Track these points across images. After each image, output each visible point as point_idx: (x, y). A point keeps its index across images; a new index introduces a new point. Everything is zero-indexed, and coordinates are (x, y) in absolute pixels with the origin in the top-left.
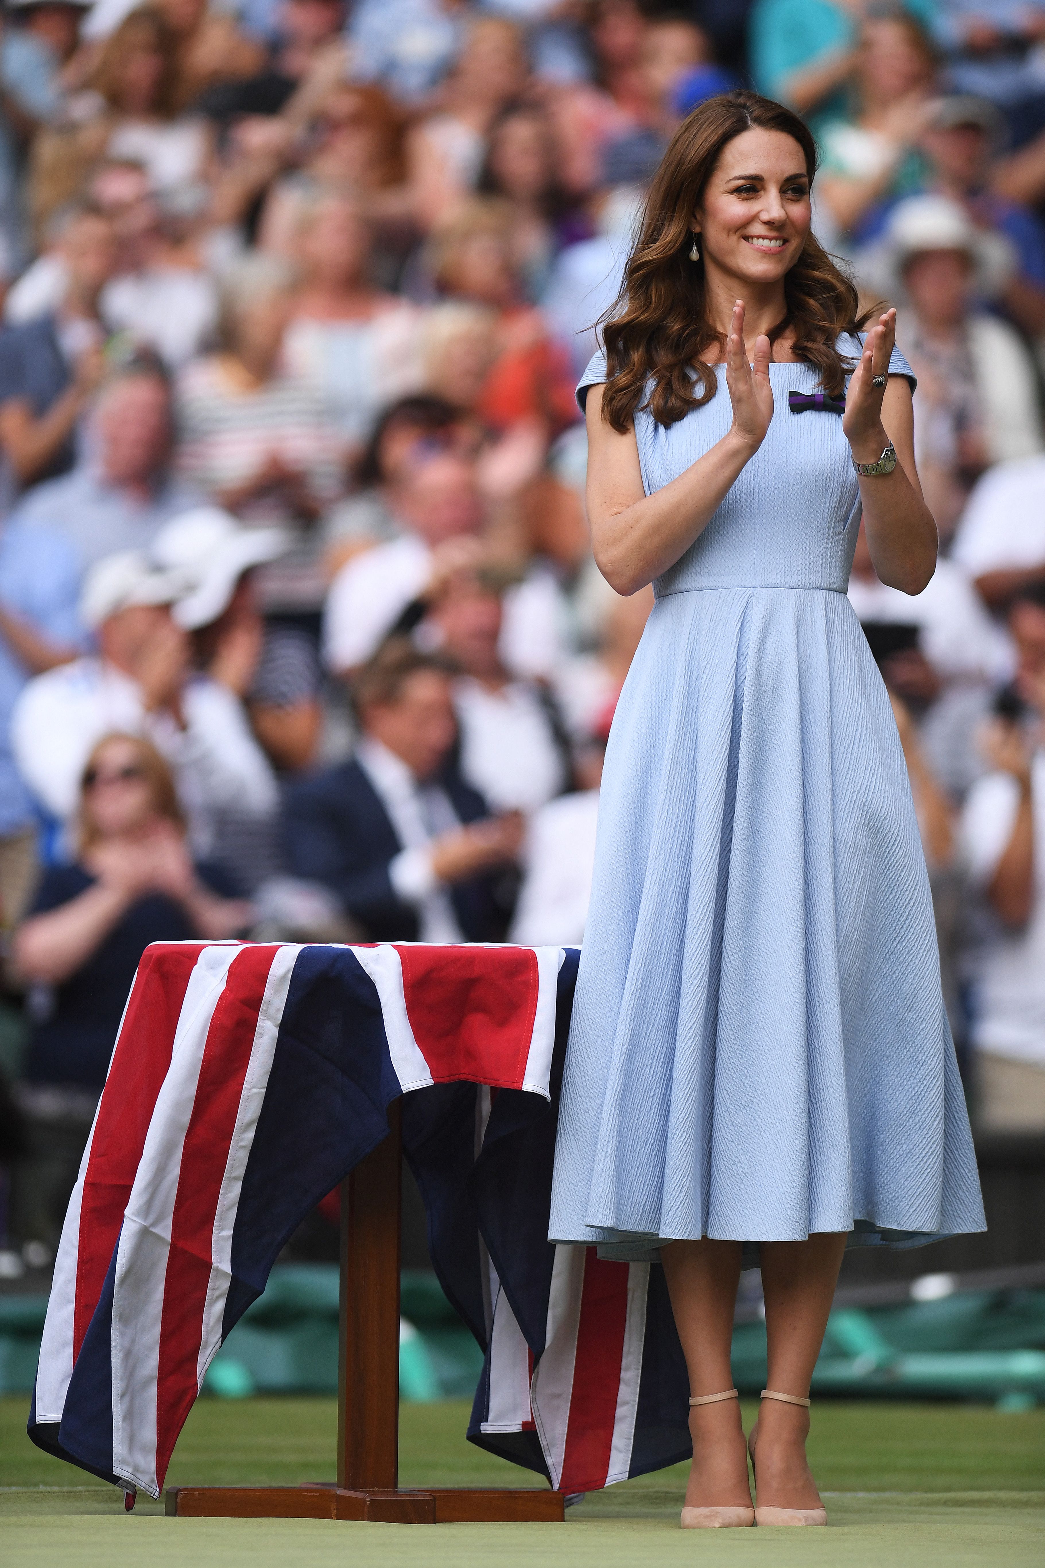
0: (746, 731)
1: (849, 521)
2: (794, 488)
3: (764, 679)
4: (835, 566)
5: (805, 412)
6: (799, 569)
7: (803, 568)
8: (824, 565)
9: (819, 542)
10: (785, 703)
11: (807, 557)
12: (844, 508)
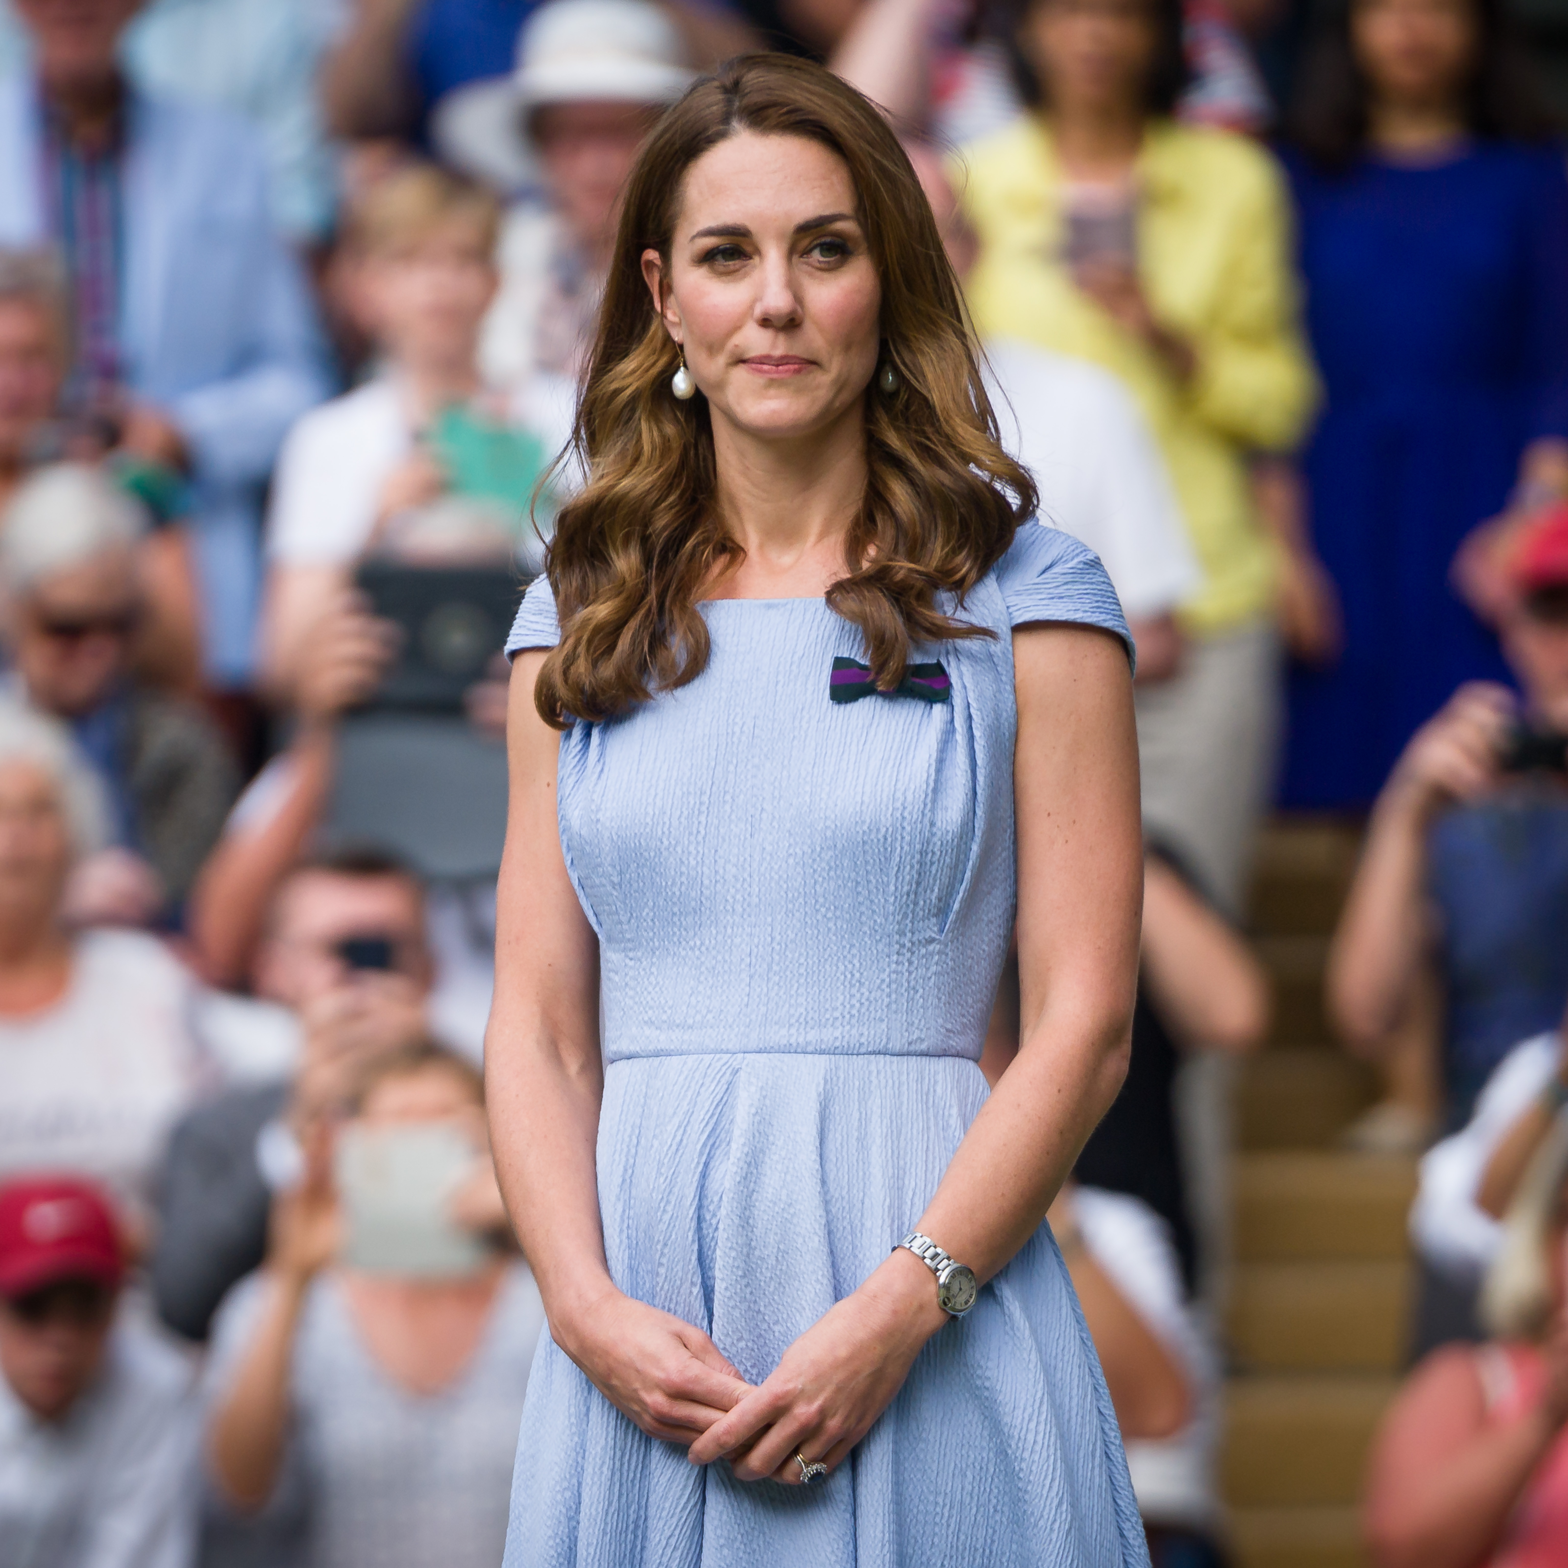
0: (722, 1338)
1: (952, 917)
2: (823, 855)
3: (759, 1235)
4: (922, 1007)
5: (861, 700)
6: (837, 1014)
7: (845, 1013)
8: (894, 1006)
9: (881, 960)
10: (802, 1280)
11: (854, 991)
12: (932, 891)
